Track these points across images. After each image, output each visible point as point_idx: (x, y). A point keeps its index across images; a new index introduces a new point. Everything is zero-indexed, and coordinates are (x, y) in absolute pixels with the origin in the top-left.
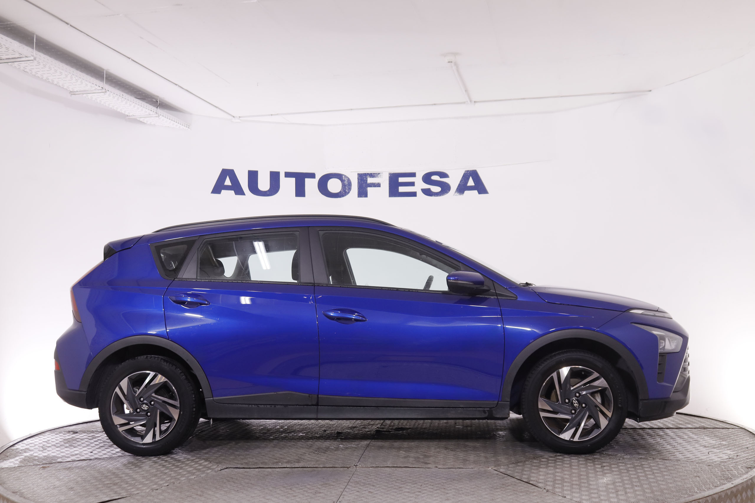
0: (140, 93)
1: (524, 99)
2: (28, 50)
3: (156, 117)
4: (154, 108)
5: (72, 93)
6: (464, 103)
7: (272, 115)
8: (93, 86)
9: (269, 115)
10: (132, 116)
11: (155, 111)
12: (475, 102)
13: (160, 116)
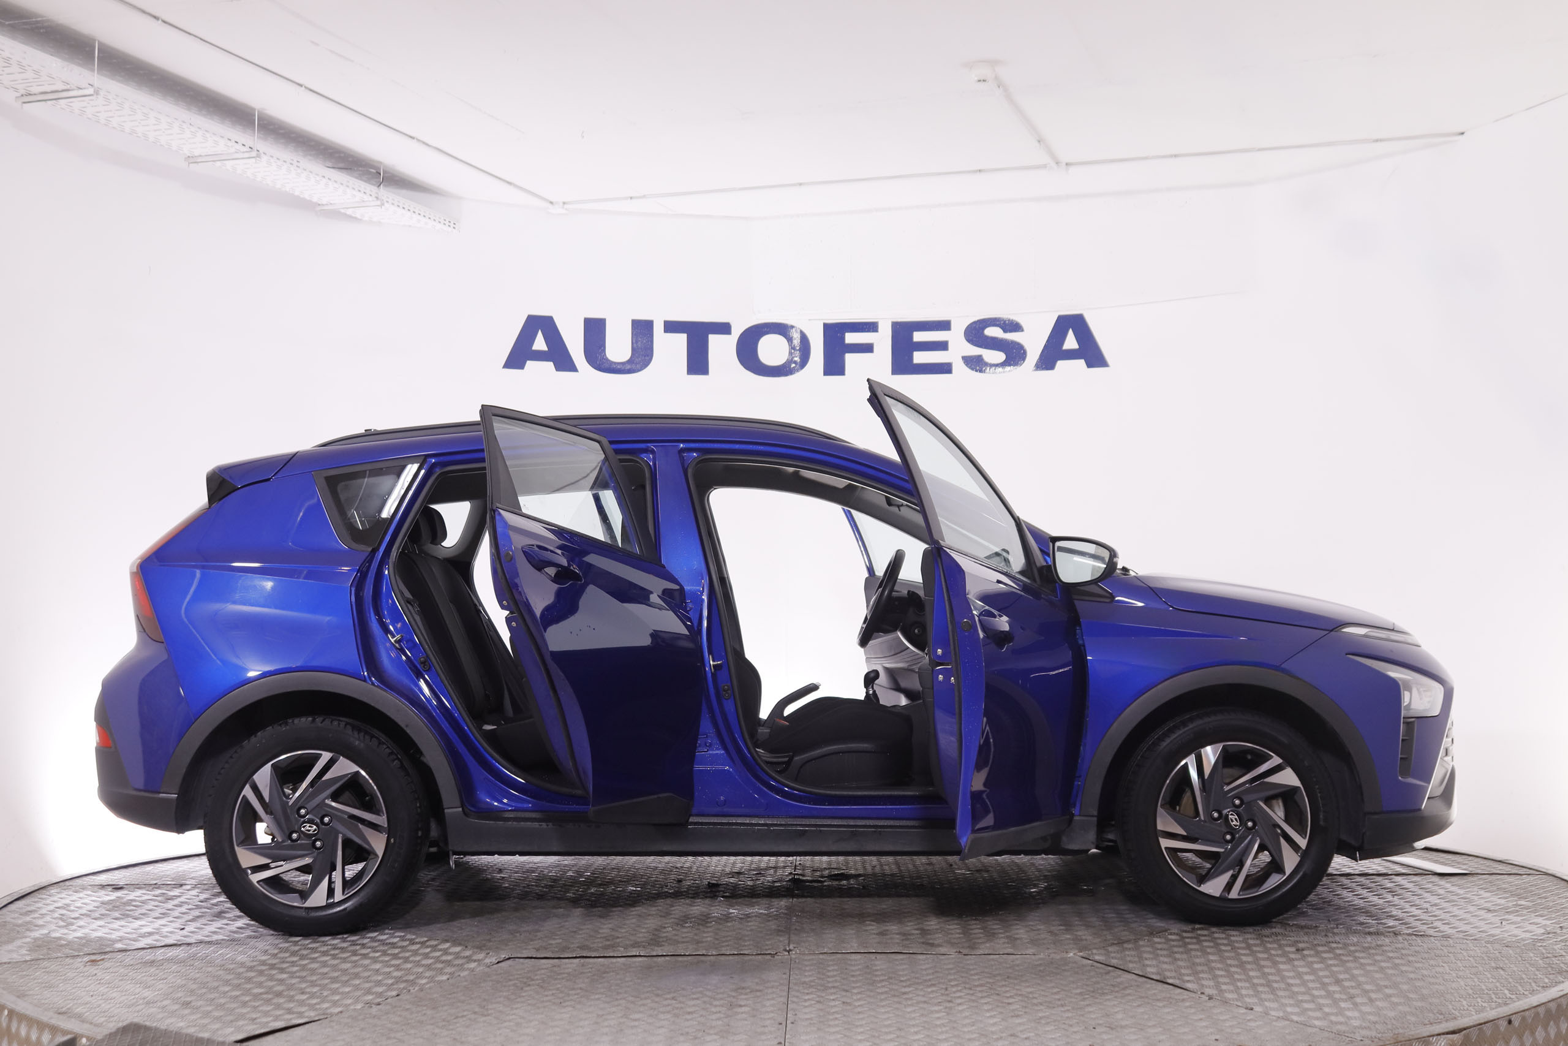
0: (342, 155)
1: (1176, 156)
2: (80, 75)
3: (378, 205)
4: (371, 189)
5: (191, 159)
6: (1044, 166)
7: (631, 198)
8: (230, 144)
9: (626, 198)
10: (327, 205)
11: (374, 195)
12: (1067, 164)
13: (386, 204)
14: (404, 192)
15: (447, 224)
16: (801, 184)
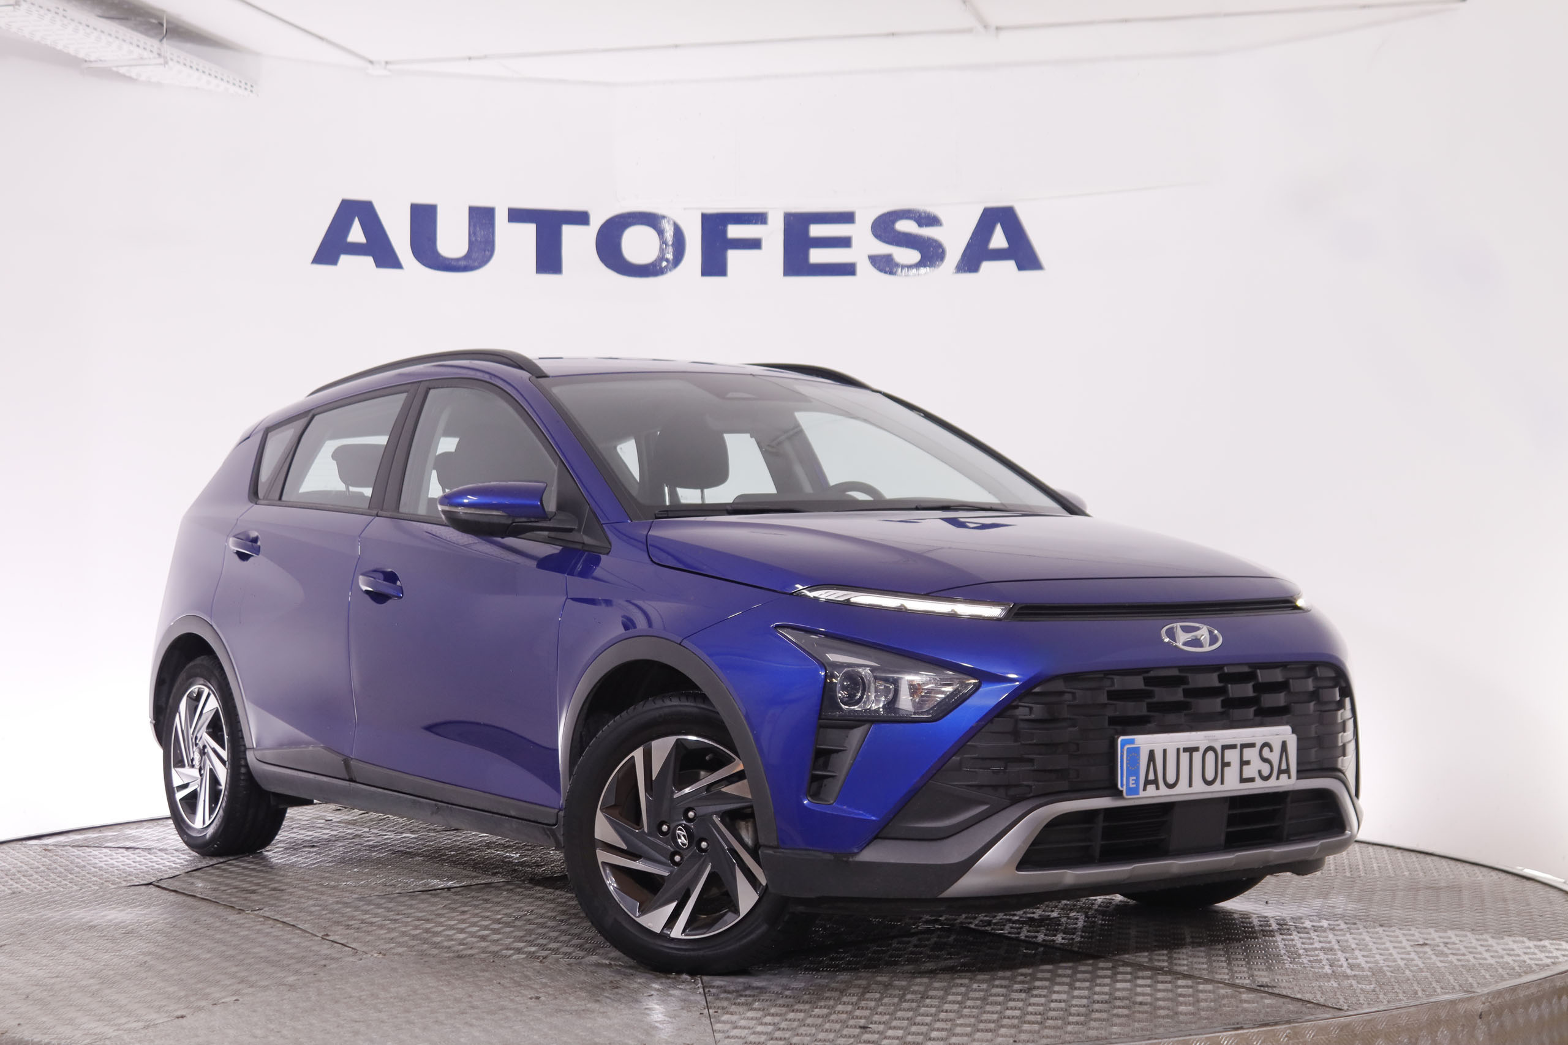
0: (117, 1)
1: (1126, 21)
3: (161, 64)
4: (152, 43)
7: (470, 58)
9: (463, 59)
10: (96, 61)
11: (155, 50)
12: (998, 29)
13: (171, 63)
14: (189, 46)
15: (243, 85)
16: (676, 46)
